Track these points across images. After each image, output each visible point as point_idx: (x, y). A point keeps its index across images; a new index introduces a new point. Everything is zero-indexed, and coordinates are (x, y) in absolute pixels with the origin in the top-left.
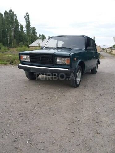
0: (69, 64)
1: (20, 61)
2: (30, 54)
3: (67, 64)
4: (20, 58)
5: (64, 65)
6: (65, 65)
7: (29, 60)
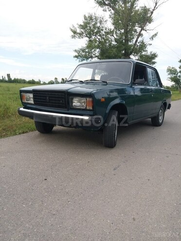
0: (91, 109)
1: (22, 103)
2: (34, 92)
3: (88, 108)
4: (22, 98)
5: (83, 110)
6: (85, 110)
7: (32, 102)
